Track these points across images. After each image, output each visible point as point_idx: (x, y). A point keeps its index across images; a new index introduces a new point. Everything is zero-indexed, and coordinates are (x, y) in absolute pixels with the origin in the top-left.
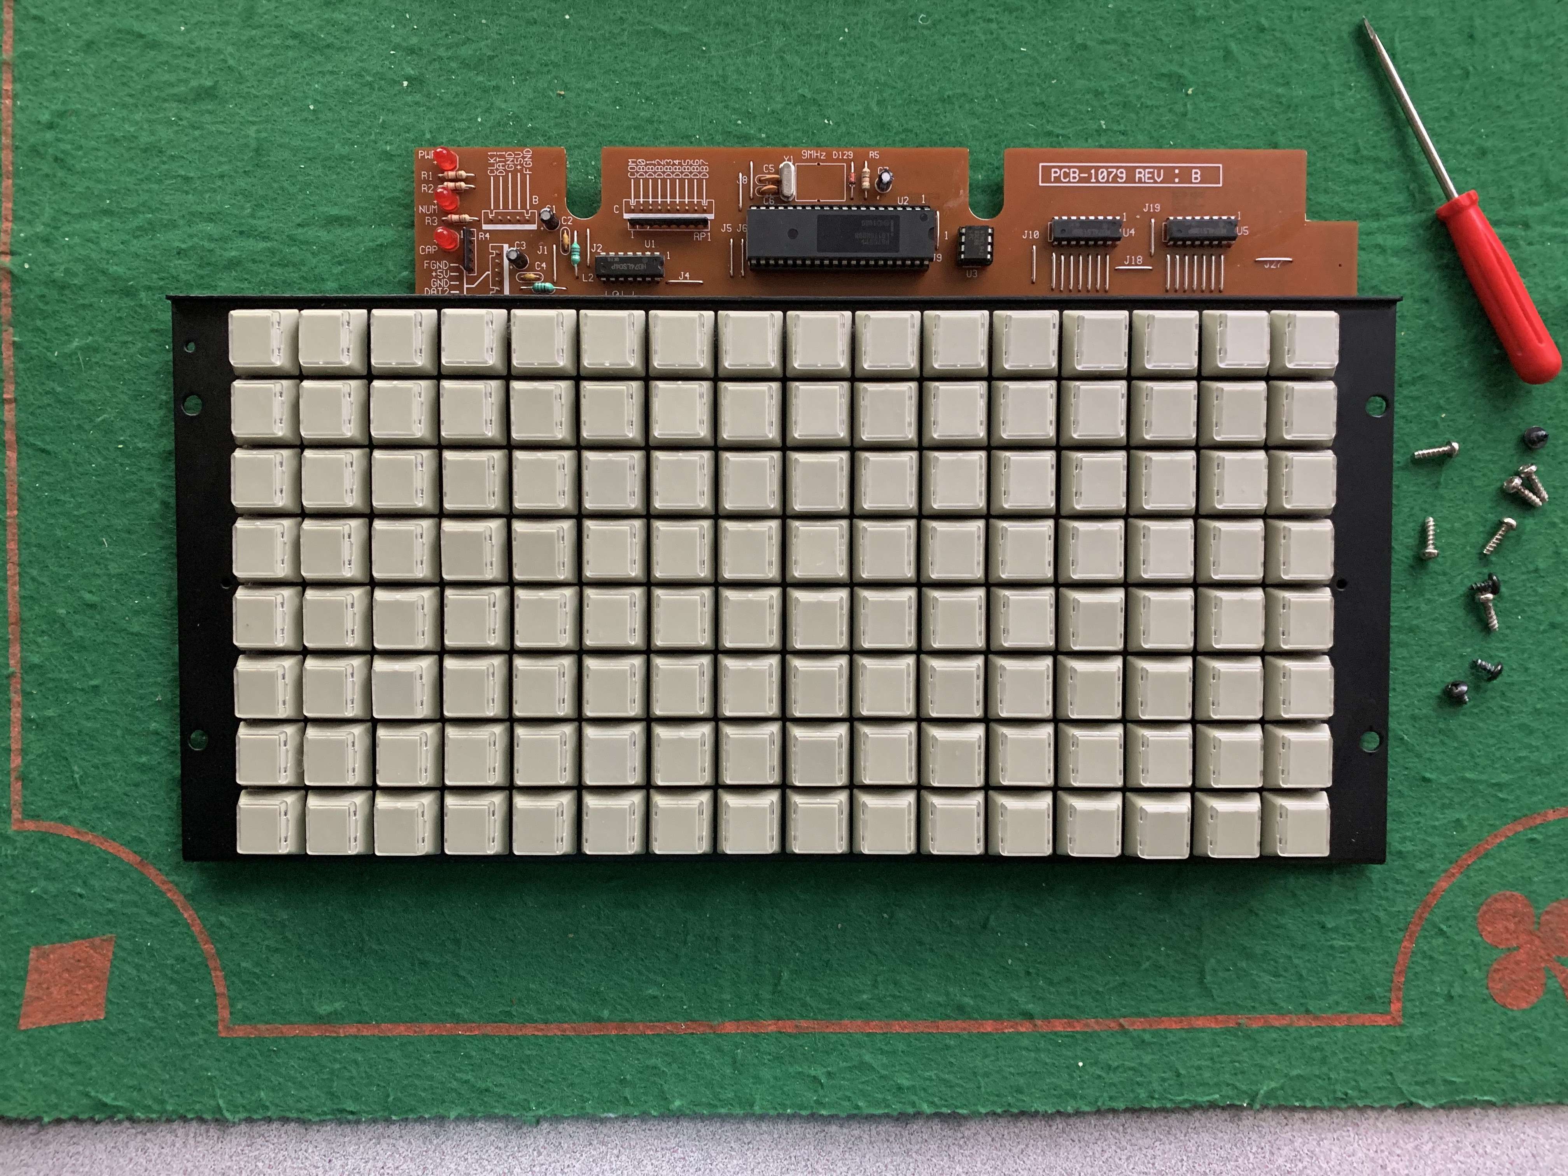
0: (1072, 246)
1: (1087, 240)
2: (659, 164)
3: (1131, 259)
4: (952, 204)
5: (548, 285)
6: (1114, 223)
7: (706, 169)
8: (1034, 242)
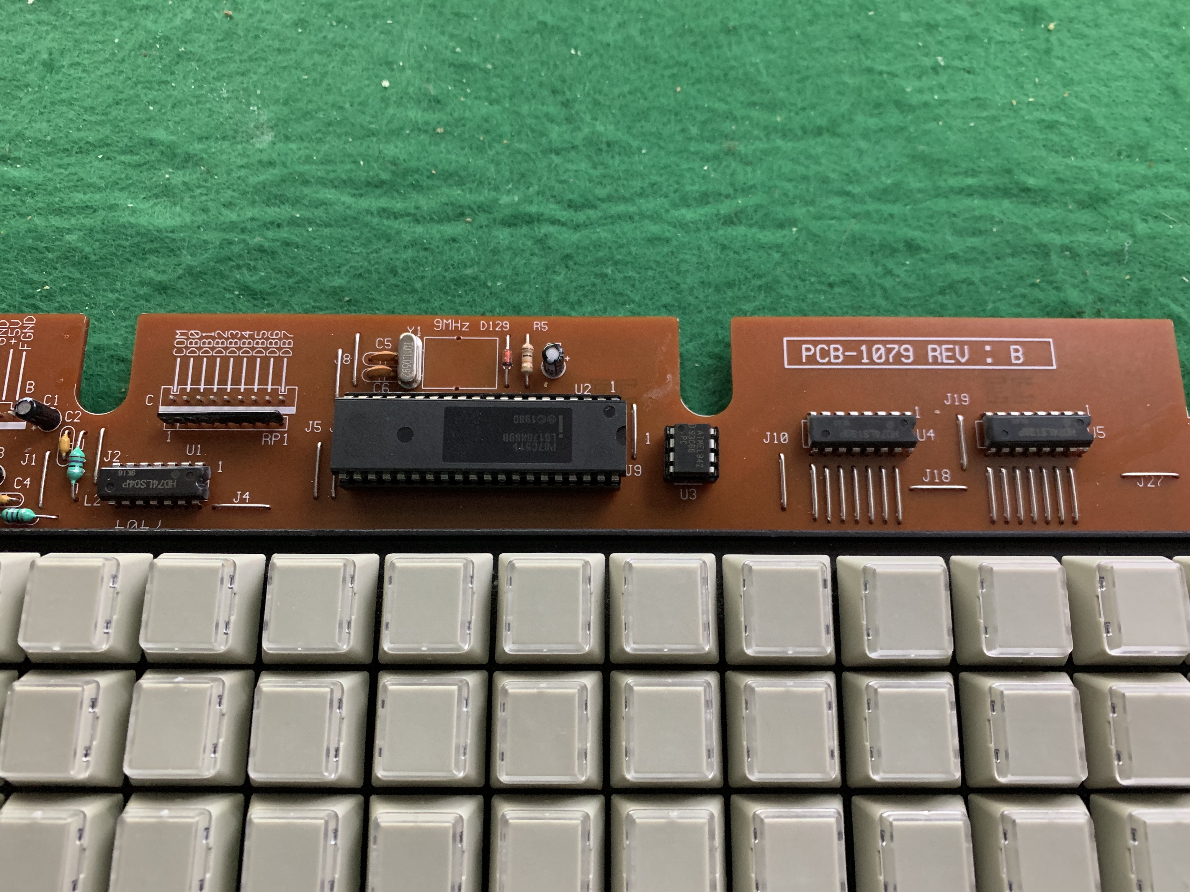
0: (840, 455)
1: (864, 445)
2: (220, 337)
3: (933, 475)
4: (655, 394)
5: (27, 513)
6: (903, 420)
7: (289, 344)
8: (781, 447)
